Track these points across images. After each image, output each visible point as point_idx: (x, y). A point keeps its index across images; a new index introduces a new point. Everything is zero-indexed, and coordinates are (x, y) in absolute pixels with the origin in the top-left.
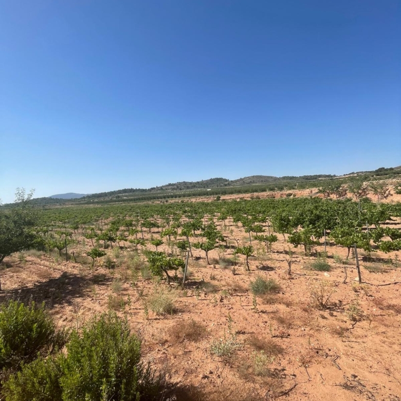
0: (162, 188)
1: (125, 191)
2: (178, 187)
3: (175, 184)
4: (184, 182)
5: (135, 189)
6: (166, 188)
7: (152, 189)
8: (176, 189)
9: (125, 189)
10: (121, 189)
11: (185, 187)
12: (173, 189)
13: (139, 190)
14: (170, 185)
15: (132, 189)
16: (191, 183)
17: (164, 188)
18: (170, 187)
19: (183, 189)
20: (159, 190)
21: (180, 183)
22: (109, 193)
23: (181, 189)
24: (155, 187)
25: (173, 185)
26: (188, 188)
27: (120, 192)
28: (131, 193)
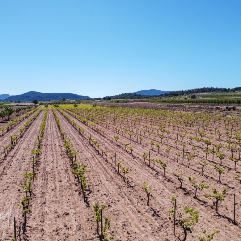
1: (203, 90)
9: (204, 88)
15: (212, 88)
27: (198, 91)
28: (210, 94)
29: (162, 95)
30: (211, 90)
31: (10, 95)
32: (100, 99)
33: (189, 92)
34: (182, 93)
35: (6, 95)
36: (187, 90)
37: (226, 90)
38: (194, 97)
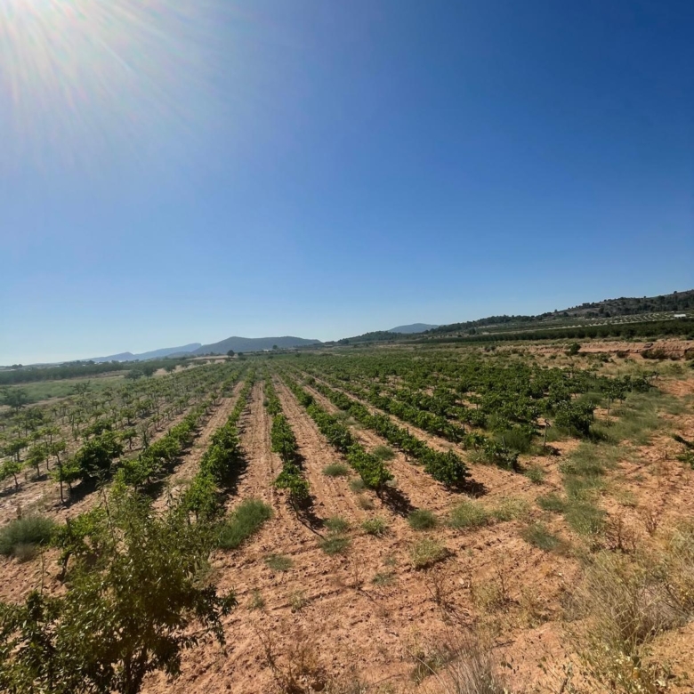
0: (565, 314)
1: (492, 320)
2: (601, 311)
3: (597, 305)
4: (622, 298)
5: (510, 316)
6: (577, 312)
7: (545, 315)
8: (596, 315)
9: (493, 317)
10: (486, 317)
11: (620, 309)
12: (590, 315)
13: (519, 317)
14: (586, 306)
16: (638, 301)
17: (569, 313)
18: (585, 311)
19: (615, 315)
20: (560, 316)
21: (610, 303)
22: (463, 324)
23: (608, 315)
24: (553, 311)
25: (594, 306)
26: (627, 311)
27: (482, 322)
28: (502, 325)
29: (427, 332)
30: (505, 319)
31: (202, 344)
32: (333, 343)
33: (469, 324)
34: (457, 327)
35: (195, 344)
36: (466, 322)
37: (526, 319)
38: (474, 332)
